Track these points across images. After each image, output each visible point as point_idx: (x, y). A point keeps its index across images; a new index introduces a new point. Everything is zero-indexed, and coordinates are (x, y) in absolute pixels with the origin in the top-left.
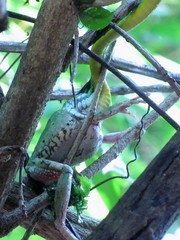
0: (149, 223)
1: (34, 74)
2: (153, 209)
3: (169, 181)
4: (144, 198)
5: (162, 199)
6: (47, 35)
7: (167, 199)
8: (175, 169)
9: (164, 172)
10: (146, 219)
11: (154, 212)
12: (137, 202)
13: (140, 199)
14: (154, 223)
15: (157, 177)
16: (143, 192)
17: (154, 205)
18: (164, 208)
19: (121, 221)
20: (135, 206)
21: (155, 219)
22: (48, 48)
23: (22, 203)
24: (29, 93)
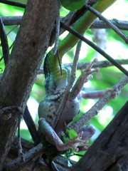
0: (117, 159)
1: (26, 48)
2: (120, 149)
6: (35, 17)
10: (115, 157)
11: (121, 151)
14: (121, 159)
15: (123, 124)
16: (112, 135)
17: (121, 146)
19: (94, 159)
20: (105, 147)
21: (122, 156)
23: (21, 151)
24: (23, 64)
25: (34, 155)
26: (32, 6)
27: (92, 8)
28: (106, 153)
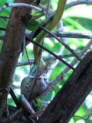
0: (60, 117)
1: (8, 54)
2: (61, 111)
3: (68, 98)
4: (57, 106)
5: (65, 106)
6: (12, 36)
7: (67, 106)
8: (71, 91)
9: (65, 93)
10: (58, 117)
11: (62, 112)
12: (53, 109)
13: (55, 107)
14: (62, 117)
15: (62, 96)
16: (56, 104)
17: (62, 109)
18: (67, 110)
19: (46, 118)
20: (52, 111)
21: (62, 116)
22: (13, 42)
23: (8, 114)
24: (7, 63)
25: (18, 115)
26: (9, 29)
27: (44, 28)
28: (53, 114)
